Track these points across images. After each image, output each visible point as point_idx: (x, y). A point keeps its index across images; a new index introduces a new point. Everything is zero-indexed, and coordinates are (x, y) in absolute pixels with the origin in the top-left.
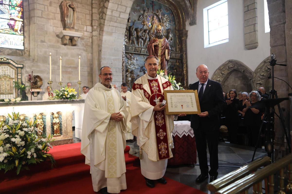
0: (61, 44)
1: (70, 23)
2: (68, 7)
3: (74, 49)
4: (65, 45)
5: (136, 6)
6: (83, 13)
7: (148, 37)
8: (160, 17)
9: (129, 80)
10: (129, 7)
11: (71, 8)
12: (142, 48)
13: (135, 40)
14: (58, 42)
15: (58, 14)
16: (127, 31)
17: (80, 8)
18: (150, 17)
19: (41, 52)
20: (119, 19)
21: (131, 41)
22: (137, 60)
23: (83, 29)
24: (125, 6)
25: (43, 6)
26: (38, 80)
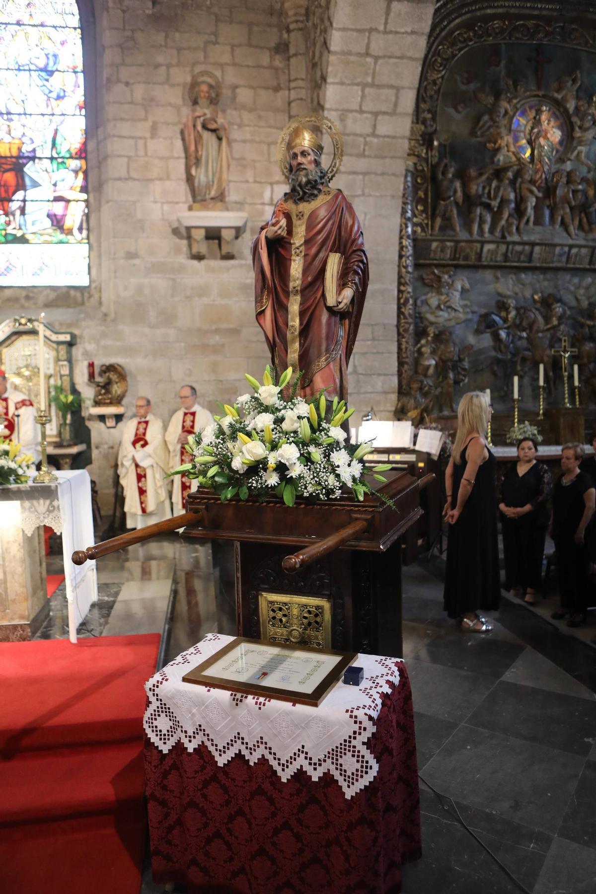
0: (188, 258)
1: (208, 182)
2: (199, 128)
3: (228, 269)
4: (199, 257)
5: (463, 83)
6: (261, 142)
7: (512, 196)
8: (571, 106)
9: (428, 367)
10: (410, 88)
11: (210, 133)
12: (483, 243)
13: (455, 216)
14: (178, 251)
15: (178, 158)
16: (425, 185)
17: (248, 126)
18: (523, 114)
19: (126, 288)
20: (375, 140)
21: (438, 221)
22: (464, 291)
23: (261, 196)
24: (391, 87)
25: (132, 142)
26: (114, 377)
